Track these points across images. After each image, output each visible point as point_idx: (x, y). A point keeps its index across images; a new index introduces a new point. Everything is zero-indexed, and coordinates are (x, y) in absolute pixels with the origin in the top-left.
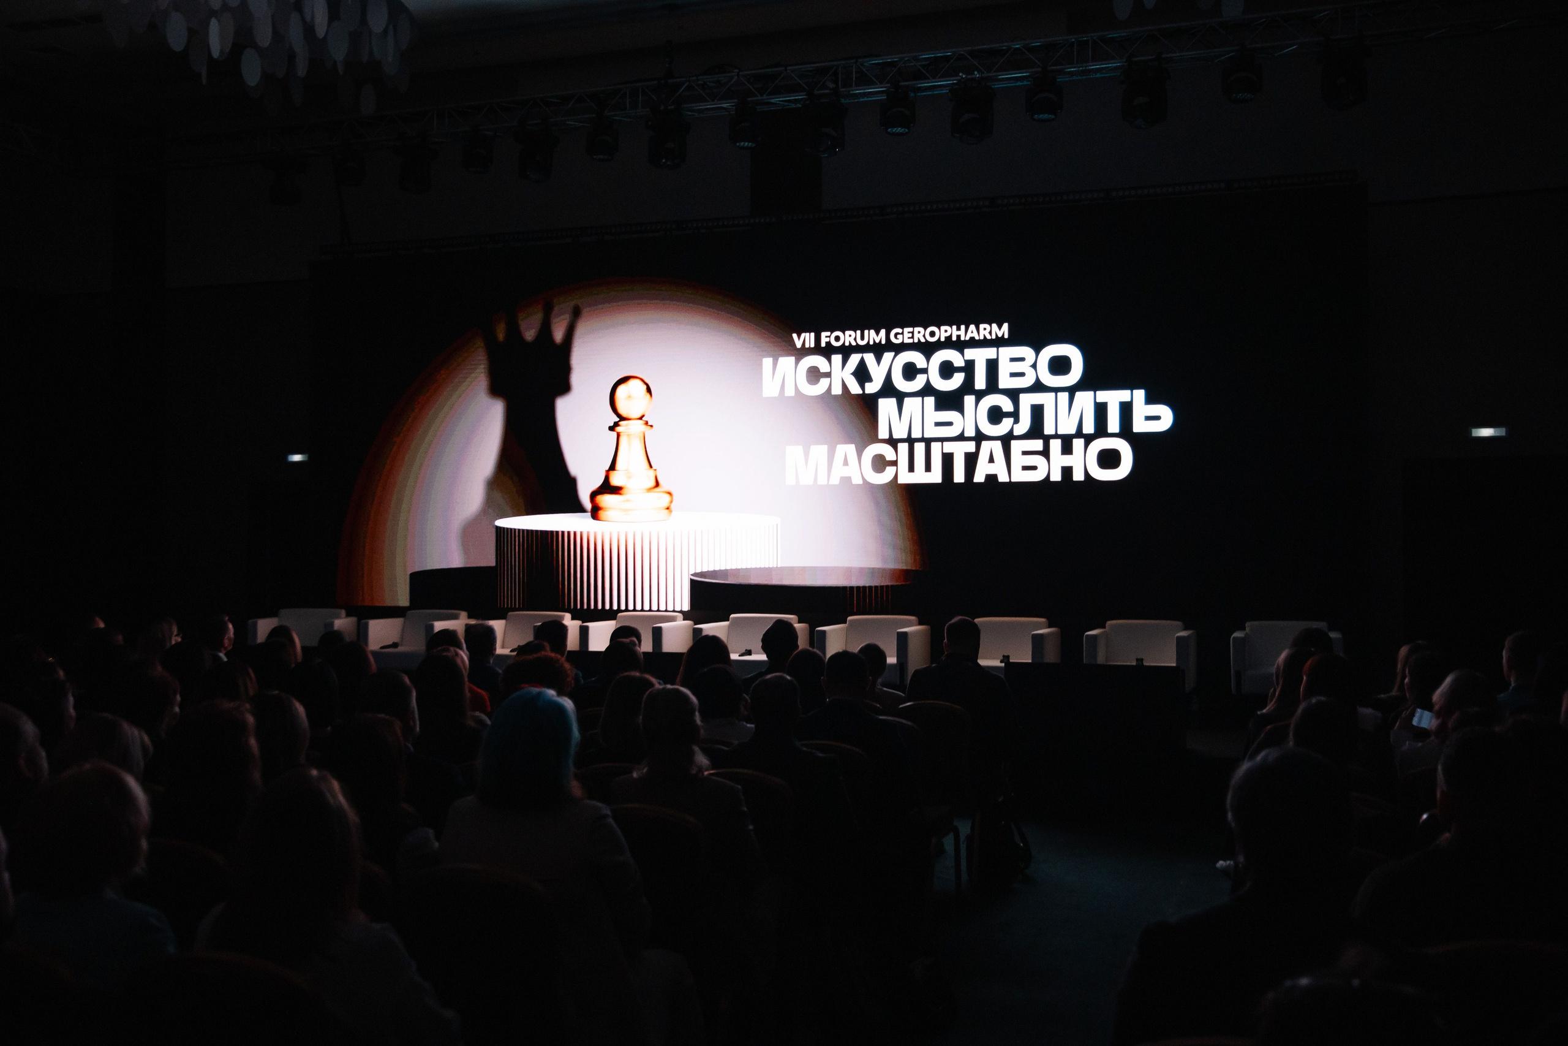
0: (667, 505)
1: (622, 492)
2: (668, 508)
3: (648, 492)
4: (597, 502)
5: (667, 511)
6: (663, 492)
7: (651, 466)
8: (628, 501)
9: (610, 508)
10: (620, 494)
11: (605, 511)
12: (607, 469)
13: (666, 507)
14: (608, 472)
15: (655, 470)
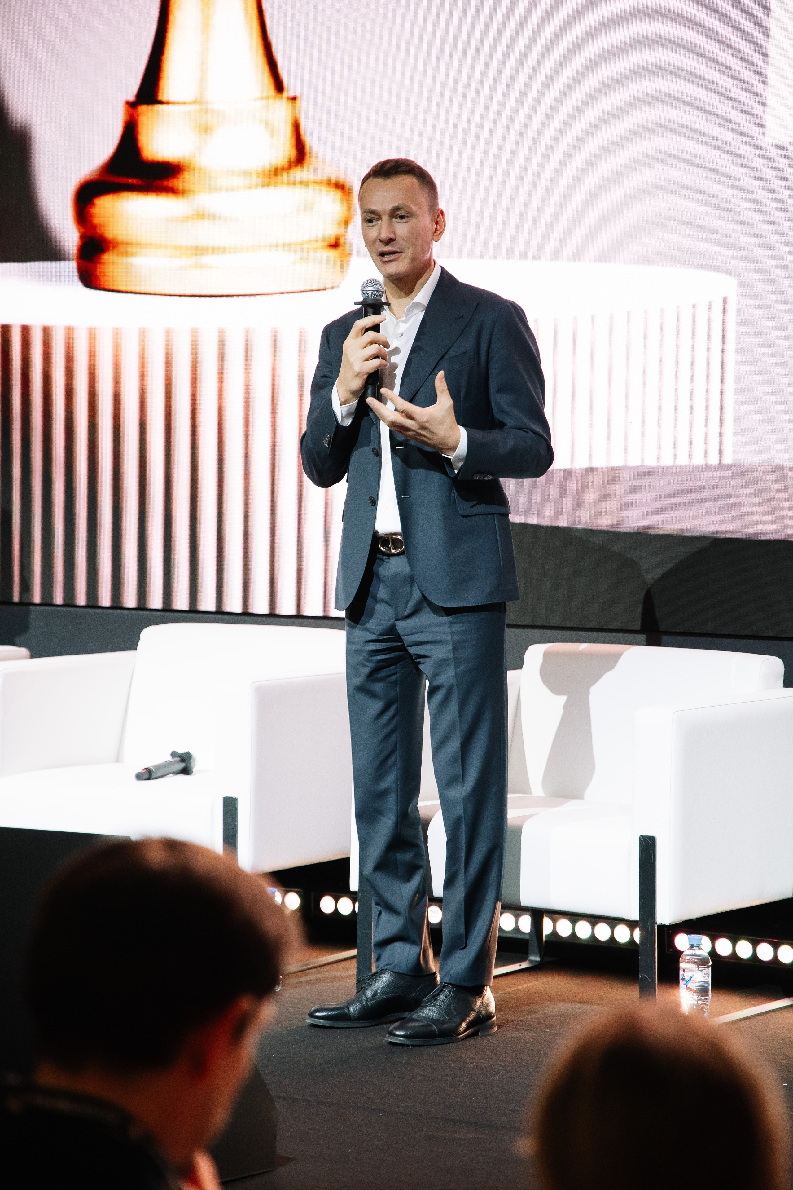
0: (329, 232)
1: (177, 183)
2: (334, 246)
3: (268, 184)
4: (96, 221)
5: (332, 254)
6: (319, 183)
7: (279, 87)
8: (201, 216)
9: (139, 245)
10: (172, 191)
11: (126, 254)
12: (131, 97)
13: (331, 242)
14: (132, 106)
15: (294, 99)
